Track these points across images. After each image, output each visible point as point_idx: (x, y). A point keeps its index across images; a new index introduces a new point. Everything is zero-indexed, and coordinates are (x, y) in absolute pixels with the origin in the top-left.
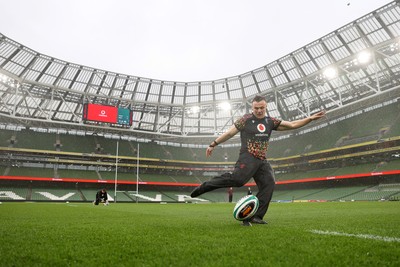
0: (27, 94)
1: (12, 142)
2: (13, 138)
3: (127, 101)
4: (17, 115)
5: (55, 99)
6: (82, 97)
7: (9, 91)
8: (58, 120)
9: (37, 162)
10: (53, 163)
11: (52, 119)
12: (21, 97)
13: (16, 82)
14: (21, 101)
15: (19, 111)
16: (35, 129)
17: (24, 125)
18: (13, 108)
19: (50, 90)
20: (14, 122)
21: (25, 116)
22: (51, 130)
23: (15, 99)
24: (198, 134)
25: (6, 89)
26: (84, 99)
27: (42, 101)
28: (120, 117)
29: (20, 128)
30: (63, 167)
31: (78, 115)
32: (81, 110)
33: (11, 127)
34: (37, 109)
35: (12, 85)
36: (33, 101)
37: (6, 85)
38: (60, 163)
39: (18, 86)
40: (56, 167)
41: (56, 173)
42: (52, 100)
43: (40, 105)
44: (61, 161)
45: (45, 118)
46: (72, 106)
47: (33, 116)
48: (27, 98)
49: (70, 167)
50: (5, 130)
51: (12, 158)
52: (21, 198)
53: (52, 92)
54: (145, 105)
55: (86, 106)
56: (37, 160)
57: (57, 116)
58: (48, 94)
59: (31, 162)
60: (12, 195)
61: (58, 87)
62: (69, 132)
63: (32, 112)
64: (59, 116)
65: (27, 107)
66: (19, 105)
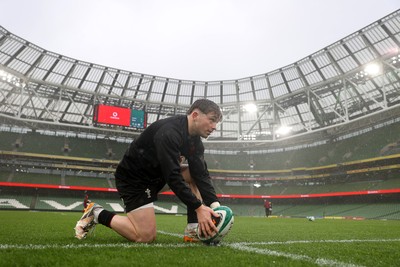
0: (33, 94)
1: (17, 146)
2: (18, 142)
3: (141, 102)
4: (23, 116)
5: (63, 99)
6: (93, 98)
7: (14, 90)
8: (66, 122)
9: (43, 168)
10: (60, 169)
11: (61, 121)
12: (27, 97)
13: (21, 81)
14: (27, 102)
15: (25, 112)
16: (41, 131)
17: (30, 127)
18: (18, 109)
19: (57, 90)
20: (20, 124)
21: (31, 117)
22: (59, 133)
23: (20, 99)
24: (221, 138)
25: (11, 88)
26: (95, 100)
27: (50, 102)
28: (134, 119)
29: (26, 130)
30: (71, 173)
31: (88, 116)
32: (91, 112)
33: (16, 129)
34: (44, 111)
35: (18, 85)
36: (40, 102)
37: (11, 85)
38: (68, 169)
39: (24, 85)
40: (63, 173)
41: (63, 179)
42: (60, 101)
43: (47, 106)
44: (69, 167)
45: (52, 120)
46: (82, 107)
47: (40, 118)
48: (33, 98)
49: (79, 173)
50: (10, 133)
51: (17, 163)
52: (25, 207)
53: (60, 92)
54: (161, 106)
55: (97, 108)
56: (43, 165)
57: (65, 118)
58: (56, 94)
59: (36, 167)
60: (15, 203)
61: (66, 87)
62: (79, 135)
63: (39, 113)
64: (67, 117)
65: (33, 108)
66: (24, 106)
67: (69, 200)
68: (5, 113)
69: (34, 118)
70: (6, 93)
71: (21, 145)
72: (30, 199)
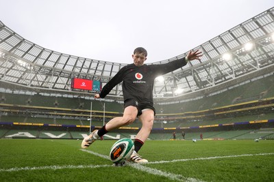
0: (37, 73)
1: (29, 102)
2: (29, 100)
3: (98, 76)
4: (32, 86)
5: (54, 75)
6: (71, 74)
7: (27, 71)
8: (56, 88)
9: (43, 114)
10: (53, 115)
11: (53, 88)
12: (34, 75)
13: (31, 66)
14: (34, 77)
15: (33, 83)
16: (42, 94)
17: (36, 91)
18: (29, 82)
20: (30, 90)
21: (36, 86)
22: (52, 95)
23: (30, 76)
25: (25, 70)
26: (72, 76)
27: (47, 77)
28: (94, 86)
29: (34, 93)
30: (60, 117)
31: (69, 85)
32: (70, 83)
33: (28, 93)
34: (43, 82)
35: (29, 68)
36: (41, 77)
37: (25, 68)
38: (58, 115)
39: (32, 68)
40: (55, 117)
41: (55, 121)
42: (52, 76)
43: (45, 79)
45: (48, 88)
46: (65, 80)
47: (41, 86)
48: (38, 75)
49: (64, 117)
50: (25, 95)
51: (29, 112)
52: (34, 137)
53: (52, 72)
55: (73, 80)
58: (50, 72)
59: (39, 114)
60: (28, 134)
61: (56, 69)
62: (64, 96)
63: (41, 84)
64: (56, 86)
65: (38, 81)
66: (33, 80)
67: (58, 132)
69: (38, 86)
70: (22, 73)
71: (31, 102)
72: (37, 132)
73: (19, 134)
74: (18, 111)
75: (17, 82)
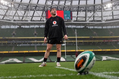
0: (17, 10)
1: (14, 34)
2: (14, 32)
3: (68, 6)
4: (14, 20)
5: (31, 10)
6: (44, 8)
7: (9, 9)
8: (34, 21)
9: (26, 43)
10: (34, 43)
11: (31, 21)
12: (15, 11)
13: (11, 4)
14: (15, 14)
15: (15, 18)
16: (23, 27)
17: (18, 25)
18: (12, 17)
19: (28, 6)
20: (14, 24)
21: (18, 21)
22: (31, 26)
23: (12, 13)
25: (7, 8)
26: (46, 8)
27: (25, 12)
28: (65, 15)
29: (17, 27)
30: (39, 45)
31: (43, 17)
32: (44, 15)
33: (12, 27)
34: (23, 17)
35: (10, 6)
36: (21, 13)
37: (7, 6)
38: (37, 43)
39: (13, 6)
40: (36, 45)
41: (36, 48)
42: (30, 11)
43: (24, 14)
44: (38, 42)
45: (27, 21)
46: (40, 13)
47: (22, 21)
48: (18, 11)
49: (43, 44)
50: (10, 29)
51: (15, 42)
52: (21, 62)
53: (29, 7)
54: (79, 7)
55: (47, 12)
56: (26, 42)
57: (33, 19)
59: (23, 43)
60: (16, 60)
61: (31, 4)
62: (41, 26)
63: (21, 18)
64: (34, 19)
65: (18, 16)
66: (14, 16)
67: (40, 57)
68: (7, 20)
69: (19, 21)
70: (6, 11)
71: (15, 34)
72: (22, 58)
73: (10, 60)
74: (7, 42)
75: (3, 19)
